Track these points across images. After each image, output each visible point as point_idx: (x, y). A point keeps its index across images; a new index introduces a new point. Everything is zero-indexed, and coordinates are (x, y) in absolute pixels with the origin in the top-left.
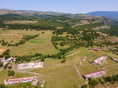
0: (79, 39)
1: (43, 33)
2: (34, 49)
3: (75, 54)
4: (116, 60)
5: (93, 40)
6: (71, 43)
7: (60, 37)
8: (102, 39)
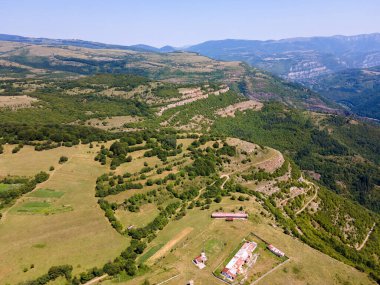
0: (182, 176)
1: (63, 160)
2: (39, 246)
3: (173, 243)
4: (277, 251)
5: (221, 170)
6: (158, 192)
7: (125, 176)
8: (243, 162)
